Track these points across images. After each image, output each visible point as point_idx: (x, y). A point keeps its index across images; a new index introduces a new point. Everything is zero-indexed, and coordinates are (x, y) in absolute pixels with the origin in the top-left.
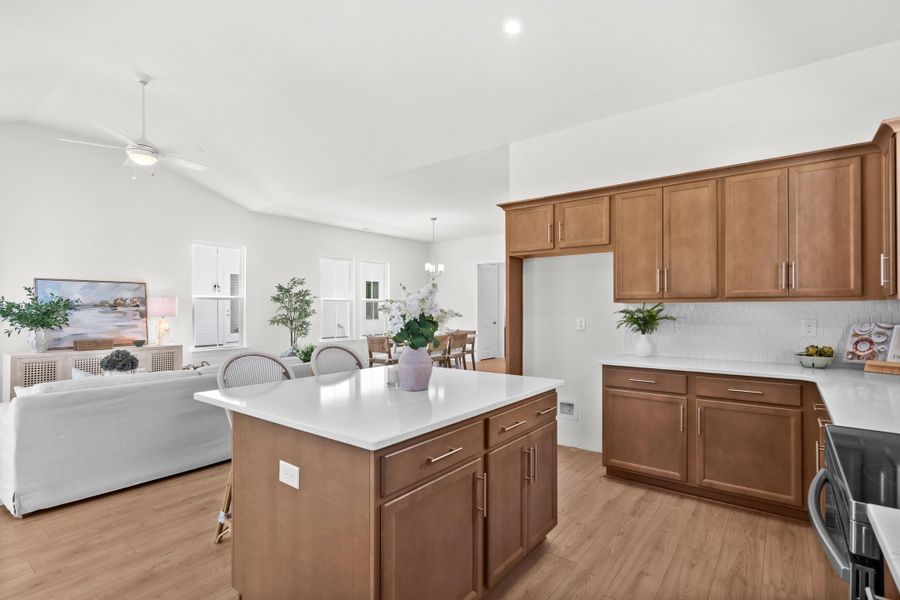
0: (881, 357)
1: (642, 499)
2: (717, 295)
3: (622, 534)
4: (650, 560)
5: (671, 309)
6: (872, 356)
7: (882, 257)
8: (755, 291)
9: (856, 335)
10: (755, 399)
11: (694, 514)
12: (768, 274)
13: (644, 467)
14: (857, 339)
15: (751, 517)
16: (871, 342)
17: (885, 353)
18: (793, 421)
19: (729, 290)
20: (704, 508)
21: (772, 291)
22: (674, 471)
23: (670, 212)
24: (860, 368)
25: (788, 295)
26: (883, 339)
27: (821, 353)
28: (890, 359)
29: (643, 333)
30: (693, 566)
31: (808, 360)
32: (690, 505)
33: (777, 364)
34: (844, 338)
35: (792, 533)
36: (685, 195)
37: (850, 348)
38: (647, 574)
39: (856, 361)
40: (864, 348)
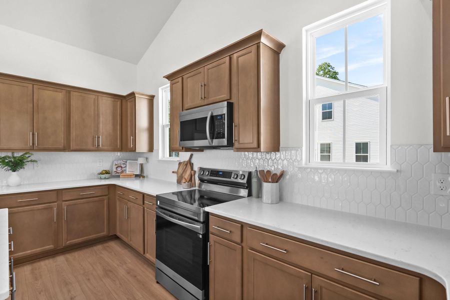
0: (125, 172)
1: (32, 269)
2: (67, 148)
3: (42, 291)
4: (69, 291)
5: (36, 156)
6: (122, 172)
7: (132, 138)
8: (84, 147)
9: (116, 165)
10: (91, 196)
11: (67, 261)
12: (90, 140)
13: (29, 251)
14: (116, 166)
15: (90, 249)
16: (121, 167)
17: (126, 170)
18: (105, 201)
19: (73, 146)
20: (69, 256)
21: (92, 148)
22: (50, 245)
23: (38, 100)
24: (119, 177)
25: (98, 149)
26: (125, 166)
27: (107, 172)
28: (127, 172)
29: (14, 171)
30: (89, 279)
31: (103, 176)
32: (61, 259)
33: (89, 179)
34: (112, 167)
35: (108, 247)
36: (48, 93)
37: (115, 170)
38: (75, 297)
39: (117, 174)
40: (119, 169)
